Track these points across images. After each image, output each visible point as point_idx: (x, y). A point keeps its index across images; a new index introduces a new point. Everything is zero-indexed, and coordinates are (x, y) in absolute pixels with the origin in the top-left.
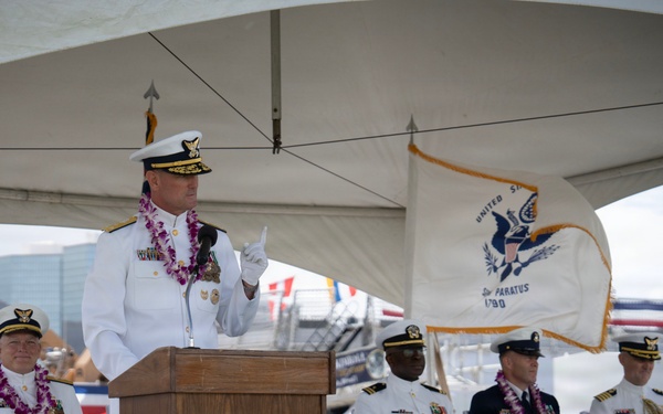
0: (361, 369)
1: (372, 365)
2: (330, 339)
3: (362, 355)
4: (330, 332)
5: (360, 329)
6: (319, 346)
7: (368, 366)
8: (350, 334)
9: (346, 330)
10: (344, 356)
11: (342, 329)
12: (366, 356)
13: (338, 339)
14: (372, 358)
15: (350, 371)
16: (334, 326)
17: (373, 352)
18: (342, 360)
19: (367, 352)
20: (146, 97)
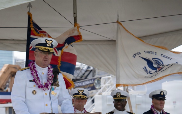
0: (92, 85)
1: (96, 84)
2: (81, 74)
3: (93, 80)
4: (81, 72)
5: (91, 71)
6: (77, 77)
7: (95, 84)
8: (88, 73)
9: (86, 71)
10: (86, 81)
11: (85, 70)
12: (94, 81)
13: (84, 74)
14: (96, 81)
15: (88, 86)
16: (82, 69)
17: (96, 79)
18: (85, 82)
19: (94, 79)
20: (28, 7)
